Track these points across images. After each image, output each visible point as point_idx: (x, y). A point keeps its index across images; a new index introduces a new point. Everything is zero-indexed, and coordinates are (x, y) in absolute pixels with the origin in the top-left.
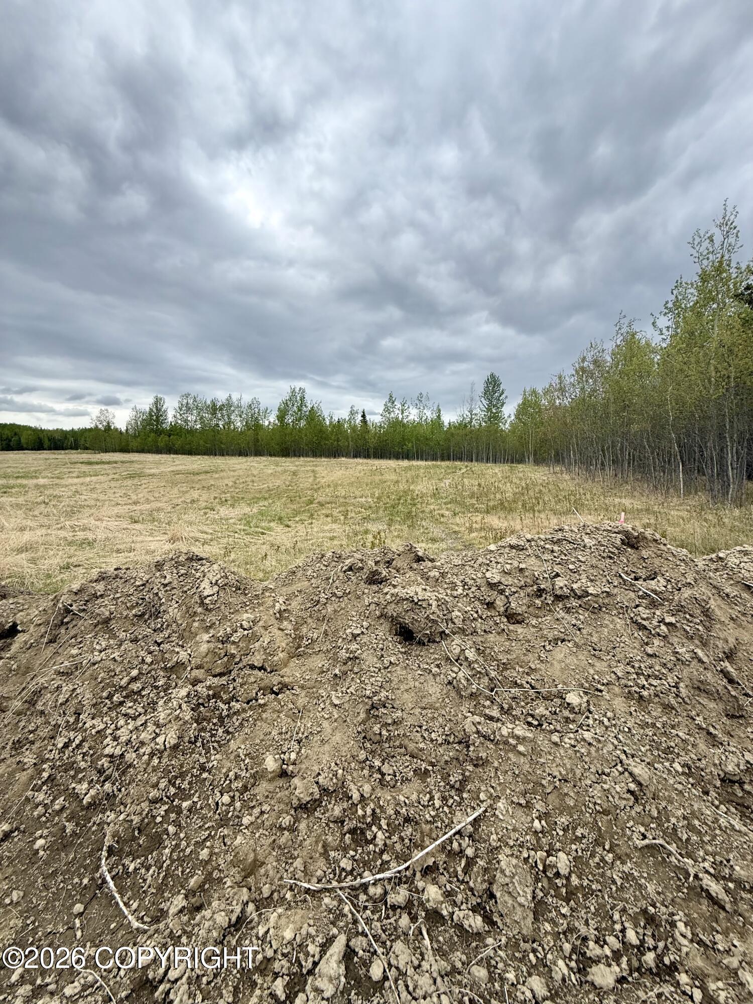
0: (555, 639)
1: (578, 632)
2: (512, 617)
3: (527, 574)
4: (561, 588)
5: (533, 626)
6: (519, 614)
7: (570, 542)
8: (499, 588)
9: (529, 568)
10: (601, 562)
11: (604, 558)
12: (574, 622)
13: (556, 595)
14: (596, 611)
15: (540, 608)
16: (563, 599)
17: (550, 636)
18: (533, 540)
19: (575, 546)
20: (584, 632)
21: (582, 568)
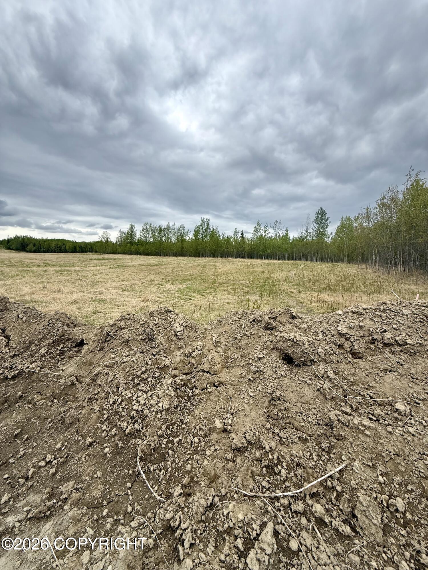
0: (385, 370)
1: (401, 367)
2: (355, 354)
3: (364, 329)
4: (389, 339)
5: (370, 361)
6: (360, 353)
7: (392, 311)
8: (346, 337)
9: (366, 325)
10: (414, 325)
11: (417, 322)
12: (398, 360)
13: (385, 343)
14: (412, 354)
15: (374, 350)
16: (389, 346)
17: (382, 368)
18: (367, 309)
19: (396, 314)
20: (405, 366)
21: (402, 327)
